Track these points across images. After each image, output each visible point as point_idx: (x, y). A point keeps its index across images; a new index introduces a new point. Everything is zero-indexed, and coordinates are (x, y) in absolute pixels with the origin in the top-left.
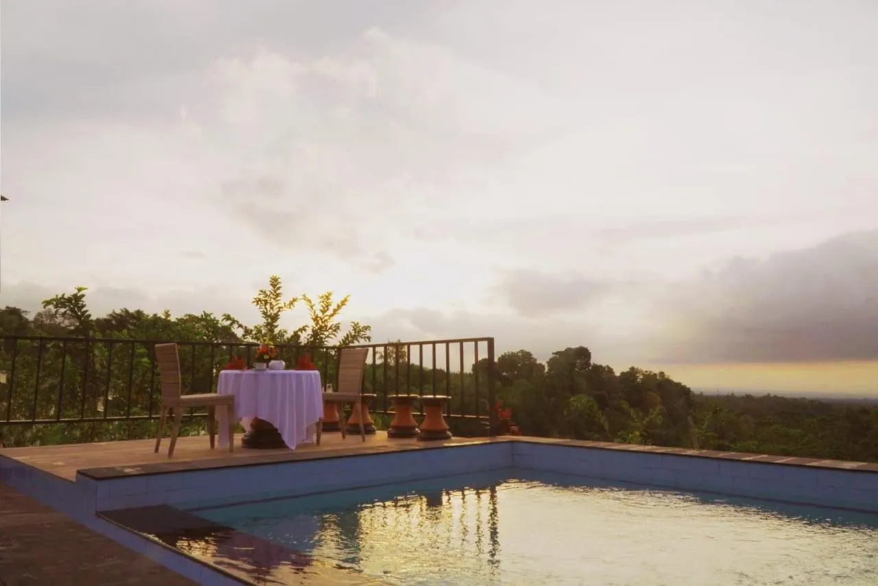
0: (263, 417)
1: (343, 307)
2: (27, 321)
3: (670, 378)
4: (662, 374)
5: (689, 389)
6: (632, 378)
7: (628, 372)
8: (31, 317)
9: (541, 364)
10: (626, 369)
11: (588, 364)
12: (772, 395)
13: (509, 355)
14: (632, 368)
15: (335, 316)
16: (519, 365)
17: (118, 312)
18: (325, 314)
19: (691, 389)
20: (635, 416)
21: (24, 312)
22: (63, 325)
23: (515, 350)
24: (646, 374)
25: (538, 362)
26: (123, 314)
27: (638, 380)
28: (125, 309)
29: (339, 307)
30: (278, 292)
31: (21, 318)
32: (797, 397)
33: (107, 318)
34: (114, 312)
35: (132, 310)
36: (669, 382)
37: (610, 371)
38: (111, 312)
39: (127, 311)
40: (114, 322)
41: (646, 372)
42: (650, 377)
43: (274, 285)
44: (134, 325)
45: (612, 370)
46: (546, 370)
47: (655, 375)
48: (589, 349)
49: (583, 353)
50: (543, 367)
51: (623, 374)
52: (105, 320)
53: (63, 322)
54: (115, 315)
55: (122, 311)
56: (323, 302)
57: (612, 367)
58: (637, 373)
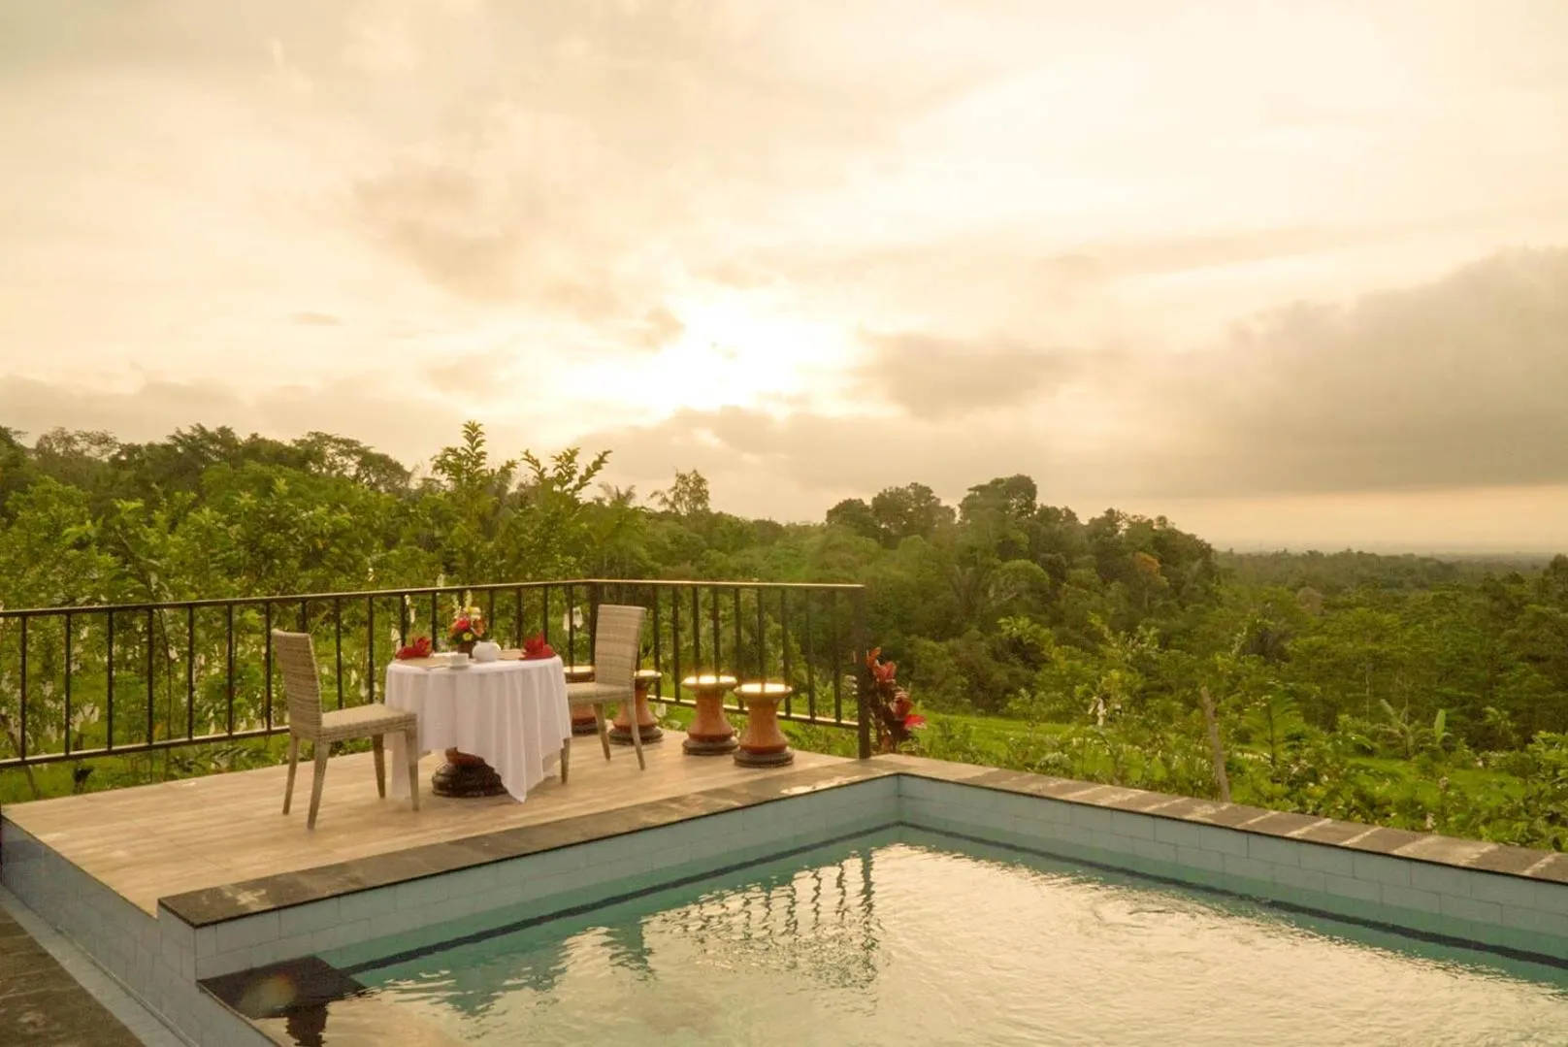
0: (468, 748)
1: (598, 473)
2: (23, 450)
3: (1176, 527)
4: (1162, 520)
5: (1209, 546)
6: (1108, 529)
7: (1101, 519)
8: (29, 442)
9: (947, 507)
10: (1099, 514)
11: (1030, 506)
12: (1355, 551)
13: (891, 494)
14: (1110, 512)
15: (584, 489)
16: (910, 510)
17: (187, 431)
18: (565, 488)
19: (1213, 547)
20: (1111, 639)
21: (17, 433)
22: (87, 454)
23: (903, 484)
24: (1135, 520)
25: (943, 503)
26: (196, 434)
27: (1120, 532)
28: (199, 425)
29: (590, 473)
30: (478, 450)
31: (11, 444)
32: (1400, 552)
33: (169, 442)
34: (179, 432)
35: (211, 428)
36: (1174, 534)
37: (1071, 516)
38: (173, 432)
39: (202, 430)
40: (180, 450)
41: (1135, 517)
42: (1140, 527)
43: (472, 439)
44: (217, 453)
45: (1074, 514)
46: (958, 518)
47: (1150, 522)
48: (1033, 478)
49: (1024, 487)
50: (952, 512)
51: (1093, 521)
52: (165, 447)
53: (88, 450)
54: (180, 437)
55: (194, 429)
56: (561, 467)
57: (1073, 510)
58: (1118, 520)
